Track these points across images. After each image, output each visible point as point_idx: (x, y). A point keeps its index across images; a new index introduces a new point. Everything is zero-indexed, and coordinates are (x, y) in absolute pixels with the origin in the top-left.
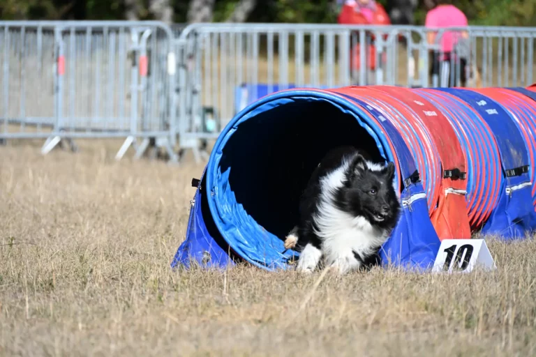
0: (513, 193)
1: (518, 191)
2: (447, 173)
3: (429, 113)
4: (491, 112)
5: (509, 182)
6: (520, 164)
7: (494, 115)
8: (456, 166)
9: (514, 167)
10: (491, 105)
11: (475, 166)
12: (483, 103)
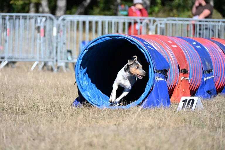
0: (207, 80)
1: (209, 79)
2: (182, 71)
3: (174, 46)
4: (198, 47)
5: (205, 75)
6: (209, 68)
7: (199, 48)
8: (185, 68)
9: (207, 70)
10: (198, 44)
11: (192, 69)
12: (195, 43)
